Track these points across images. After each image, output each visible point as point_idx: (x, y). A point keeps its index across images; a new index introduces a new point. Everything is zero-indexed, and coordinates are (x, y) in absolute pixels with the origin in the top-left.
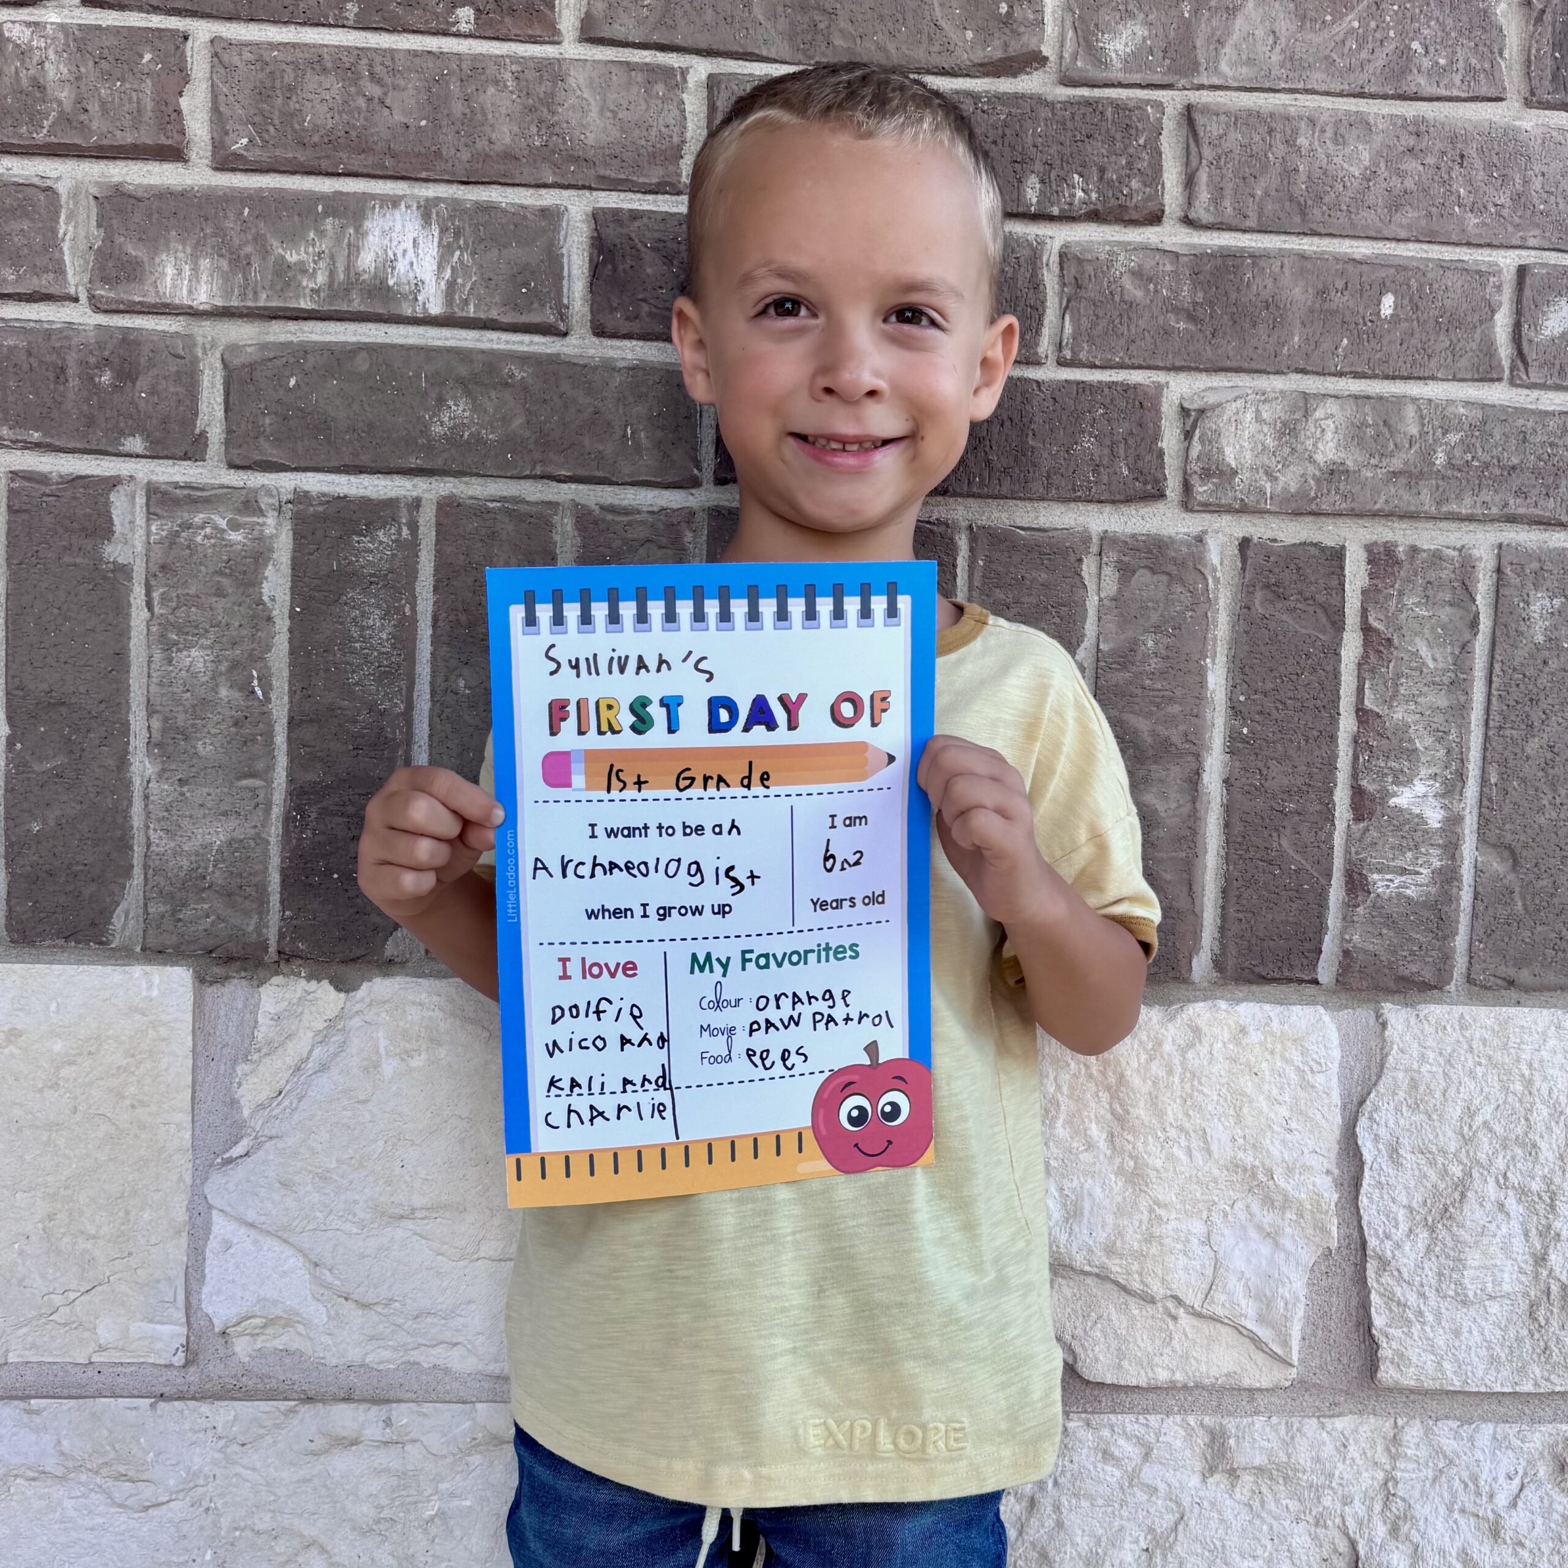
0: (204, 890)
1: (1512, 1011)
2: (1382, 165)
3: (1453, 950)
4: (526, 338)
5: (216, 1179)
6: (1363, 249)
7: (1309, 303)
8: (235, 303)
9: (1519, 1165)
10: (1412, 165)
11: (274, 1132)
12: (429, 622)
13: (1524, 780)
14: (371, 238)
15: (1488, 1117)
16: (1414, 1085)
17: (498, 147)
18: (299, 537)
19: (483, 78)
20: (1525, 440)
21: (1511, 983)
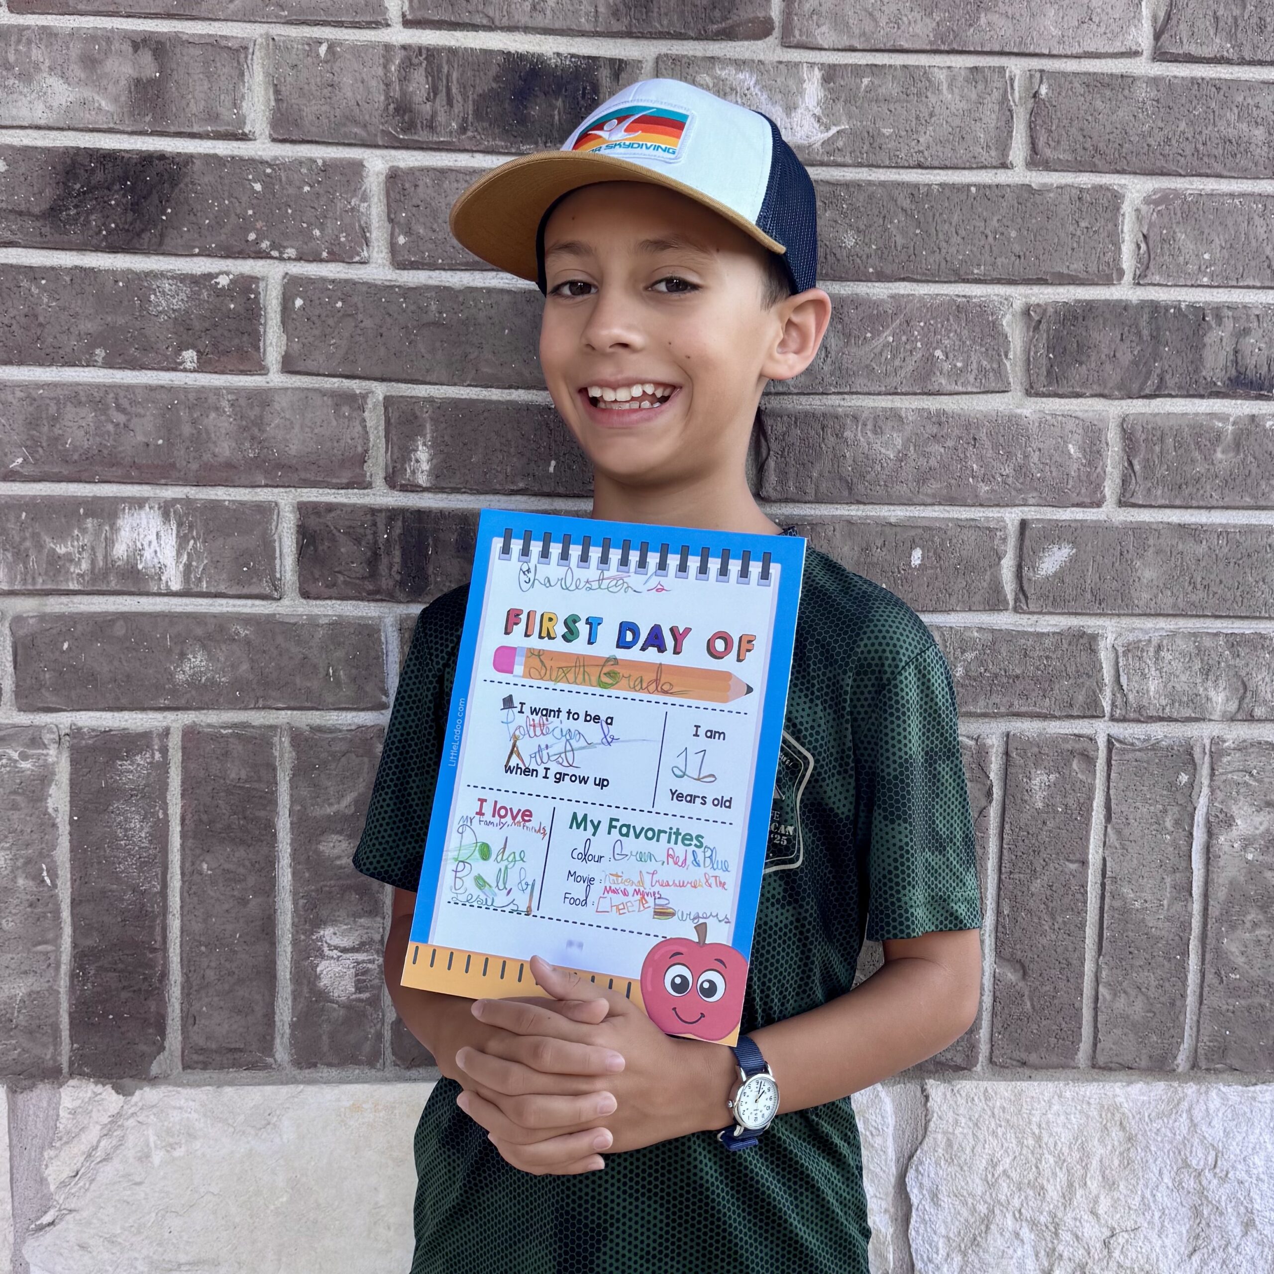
0: (11, 1029)
1: (1024, 1084)
2: (912, 448)
3: (978, 1041)
4: (249, 602)
5: (31, 1243)
6: (896, 513)
7: (855, 558)
8: (17, 587)
9: (1031, 1203)
10: (936, 448)
11: (72, 1206)
12: (178, 821)
13: (1030, 911)
14: (122, 533)
15: (1007, 1166)
16: (949, 1144)
17: (221, 459)
18: (74, 762)
19: (206, 405)
20: (1025, 655)
21: (1024, 1064)
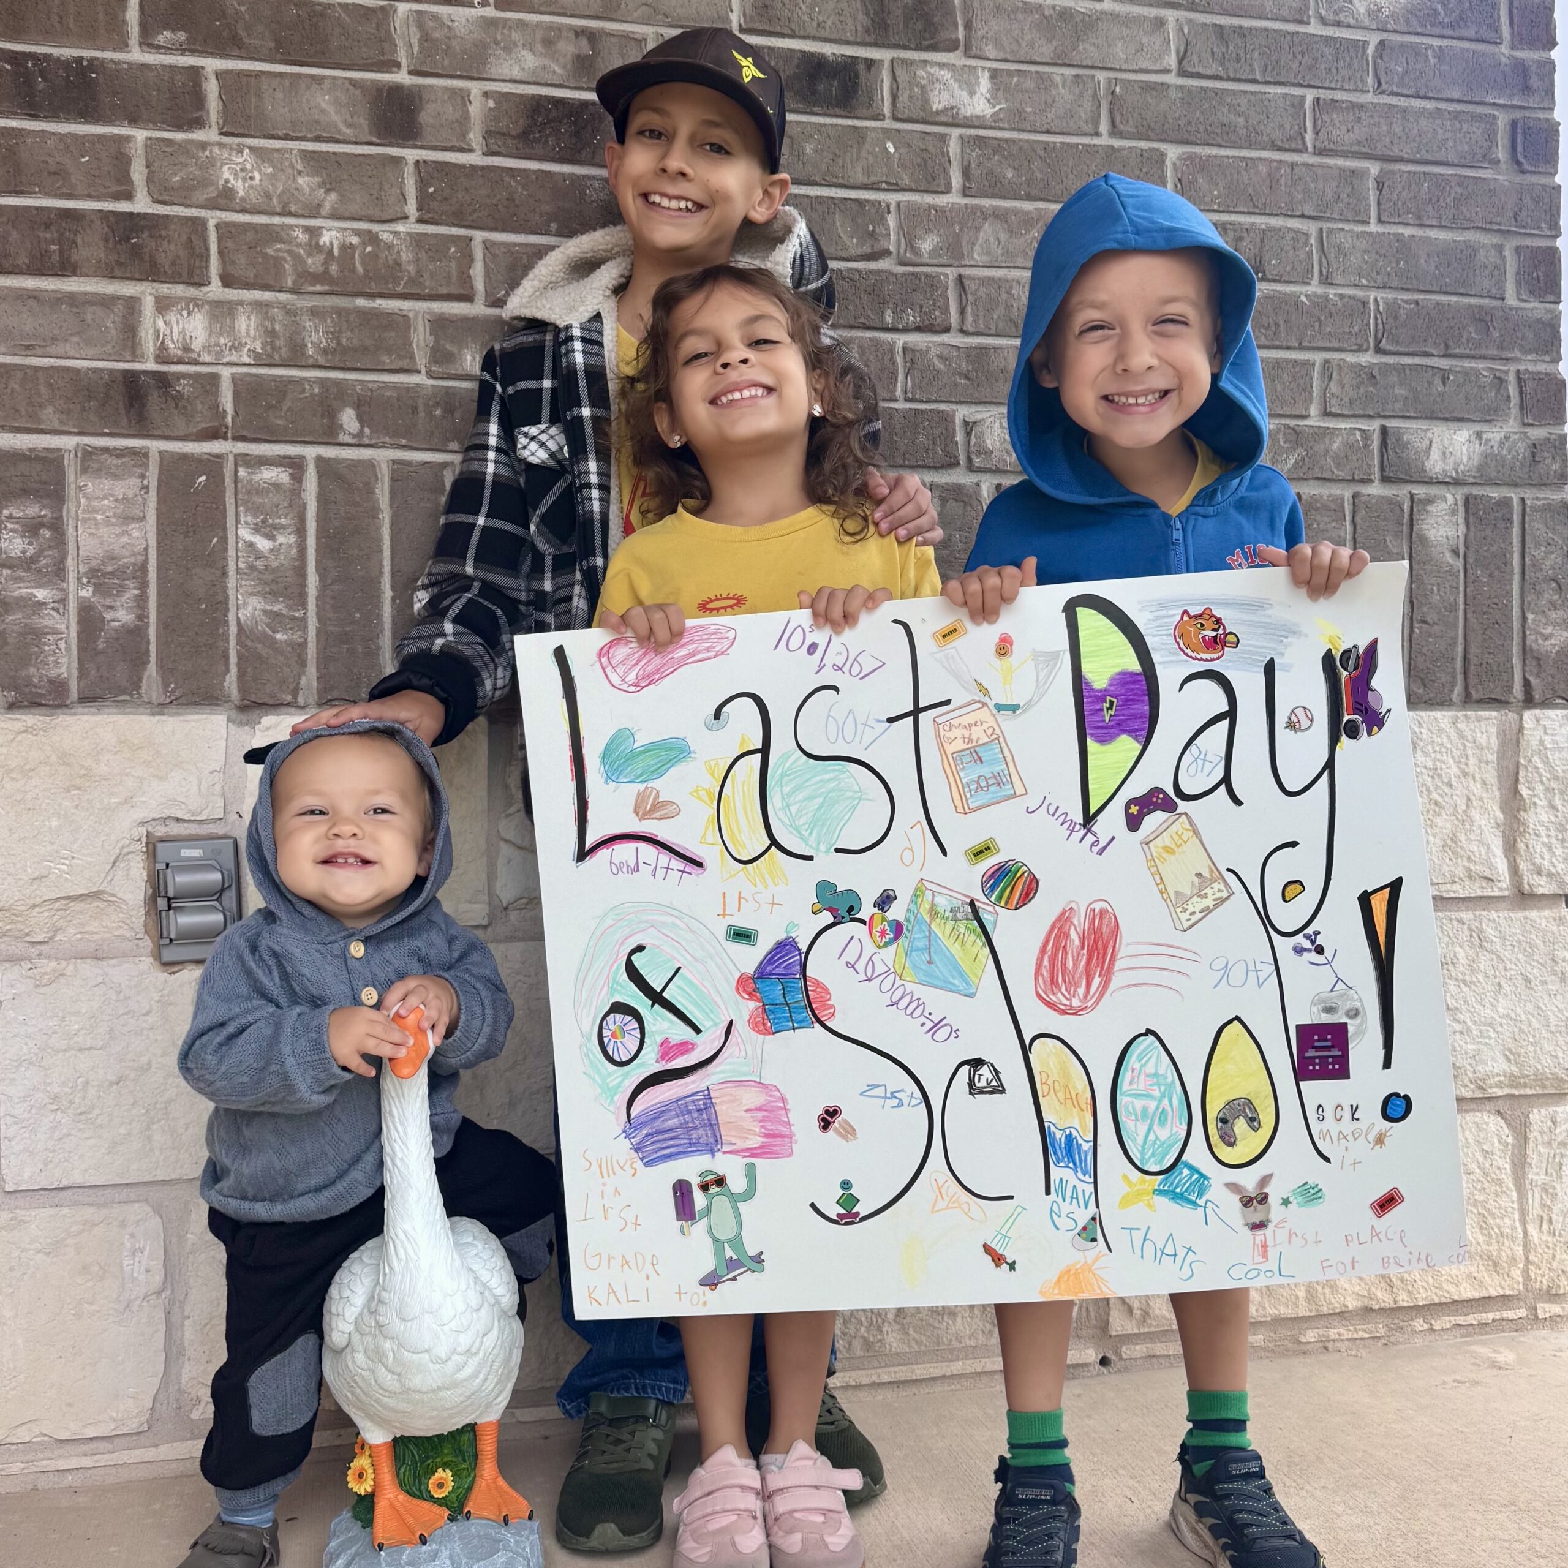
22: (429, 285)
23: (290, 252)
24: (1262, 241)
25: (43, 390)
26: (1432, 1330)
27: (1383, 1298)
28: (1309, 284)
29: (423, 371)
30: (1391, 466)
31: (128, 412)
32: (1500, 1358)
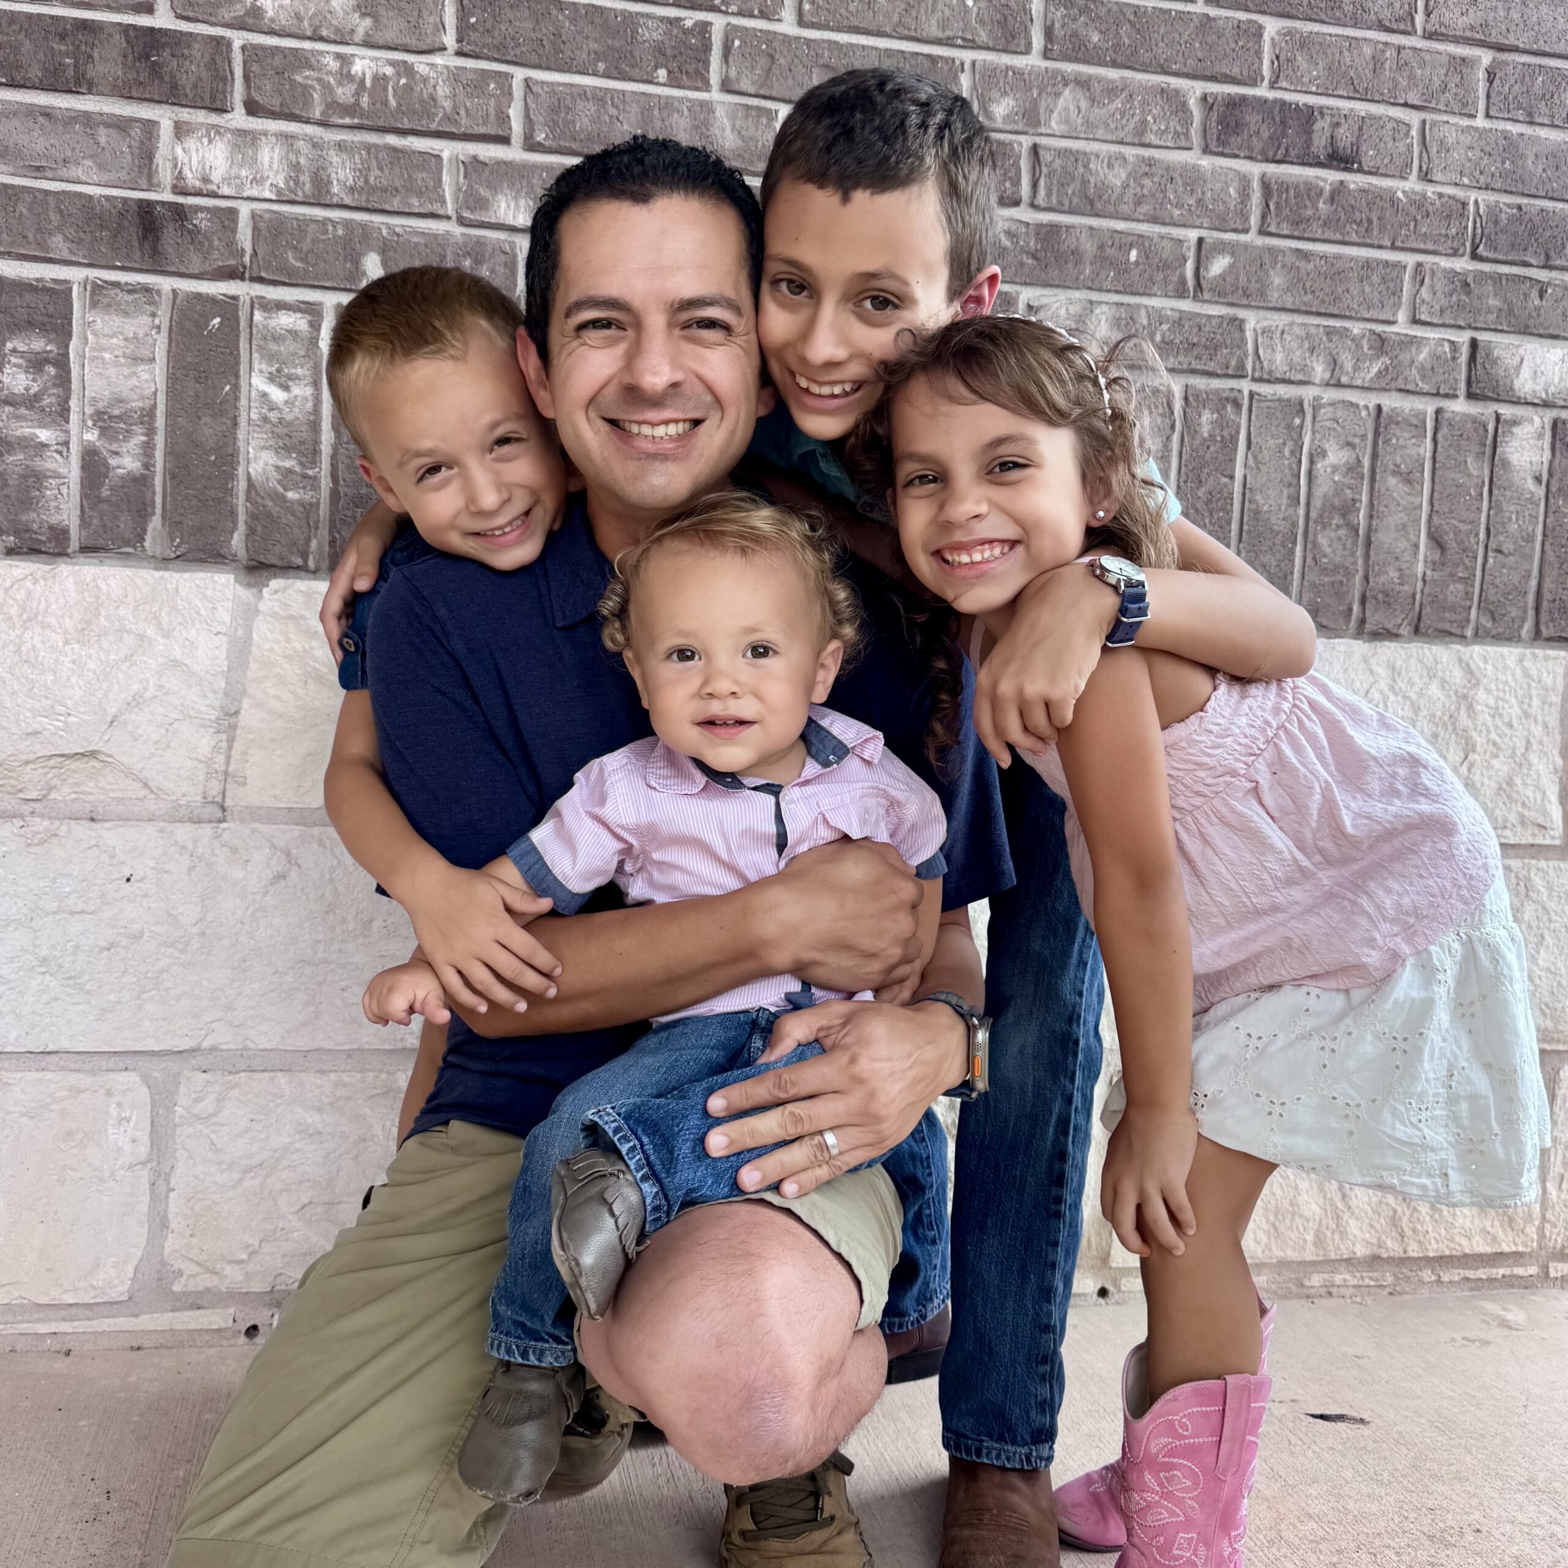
22: (465, 124)
23: (319, 80)
24: (1360, 129)
25: (54, 216)
26: (1439, 1281)
27: (1393, 1247)
28: (1406, 179)
29: (454, 218)
30: (1478, 382)
31: (141, 245)
32: (1510, 1317)
